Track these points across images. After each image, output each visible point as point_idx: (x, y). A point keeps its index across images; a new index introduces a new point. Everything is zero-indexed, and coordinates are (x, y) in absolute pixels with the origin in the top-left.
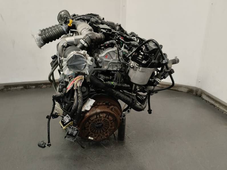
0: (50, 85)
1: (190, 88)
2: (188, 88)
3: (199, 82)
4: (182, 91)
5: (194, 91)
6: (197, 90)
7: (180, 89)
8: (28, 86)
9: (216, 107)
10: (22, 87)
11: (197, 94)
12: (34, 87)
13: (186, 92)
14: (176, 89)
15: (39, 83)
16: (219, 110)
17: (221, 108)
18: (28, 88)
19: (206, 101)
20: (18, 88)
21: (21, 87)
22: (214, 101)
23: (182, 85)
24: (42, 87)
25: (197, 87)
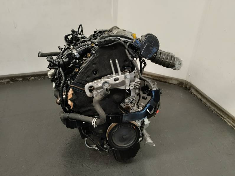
0: (38, 77)
1: (180, 81)
2: (178, 81)
3: (189, 76)
4: (172, 84)
5: (183, 84)
6: (187, 83)
7: (170, 82)
8: (14, 78)
9: (203, 102)
10: (8, 80)
11: (186, 87)
12: (21, 79)
13: (176, 84)
14: (167, 81)
15: (26, 75)
16: (205, 105)
17: (208, 104)
18: (15, 81)
19: (194, 95)
20: (4, 81)
21: (6, 80)
22: (201, 96)
23: (172, 78)
24: (30, 79)
25: (186, 80)
